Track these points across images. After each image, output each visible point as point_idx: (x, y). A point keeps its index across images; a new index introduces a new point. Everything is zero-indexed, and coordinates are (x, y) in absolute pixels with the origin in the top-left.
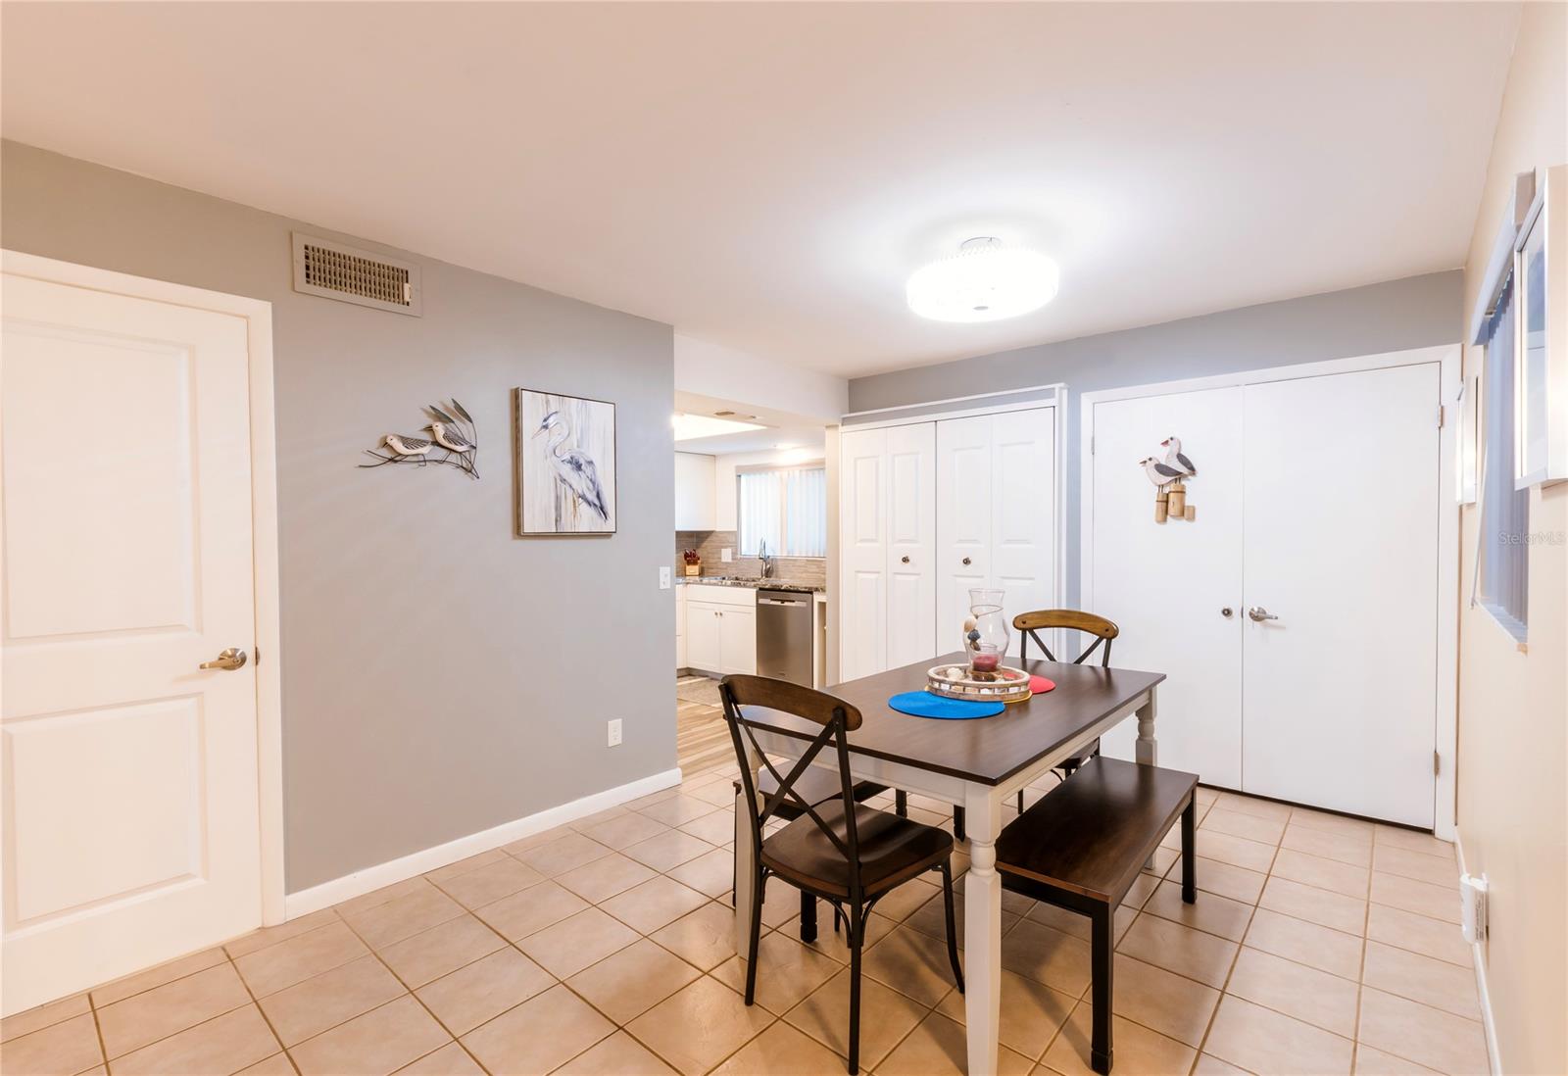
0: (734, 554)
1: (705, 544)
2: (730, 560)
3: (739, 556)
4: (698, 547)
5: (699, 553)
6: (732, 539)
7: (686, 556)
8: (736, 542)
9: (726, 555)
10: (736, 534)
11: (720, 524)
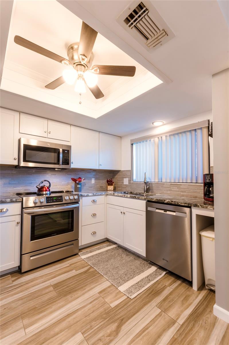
0: (130, 181)
1: (116, 176)
2: (127, 183)
3: (132, 182)
4: (113, 178)
5: (114, 180)
6: (129, 174)
7: (108, 181)
8: (131, 175)
9: (126, 181)
10: (131, 171)
11: (123, 167)
